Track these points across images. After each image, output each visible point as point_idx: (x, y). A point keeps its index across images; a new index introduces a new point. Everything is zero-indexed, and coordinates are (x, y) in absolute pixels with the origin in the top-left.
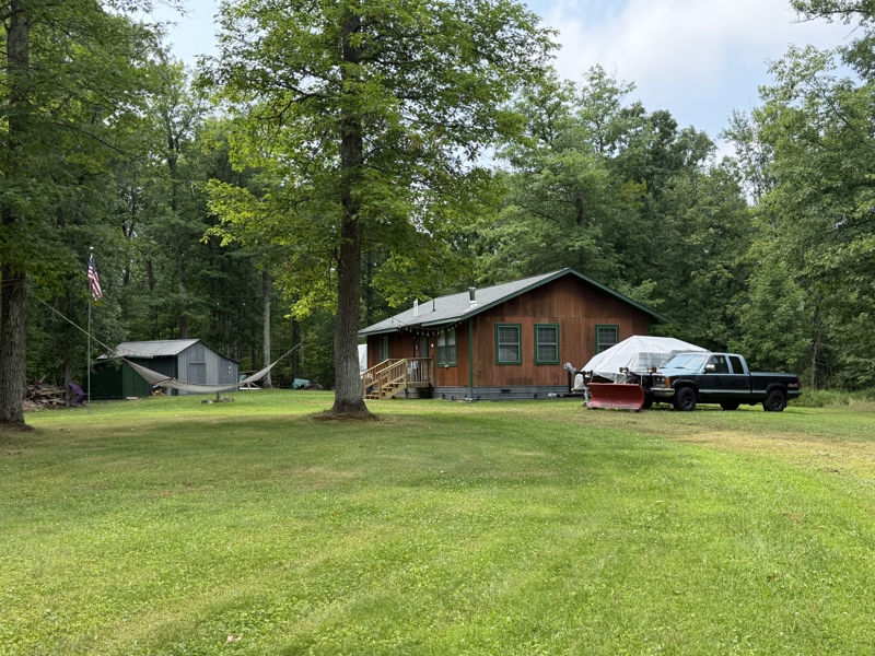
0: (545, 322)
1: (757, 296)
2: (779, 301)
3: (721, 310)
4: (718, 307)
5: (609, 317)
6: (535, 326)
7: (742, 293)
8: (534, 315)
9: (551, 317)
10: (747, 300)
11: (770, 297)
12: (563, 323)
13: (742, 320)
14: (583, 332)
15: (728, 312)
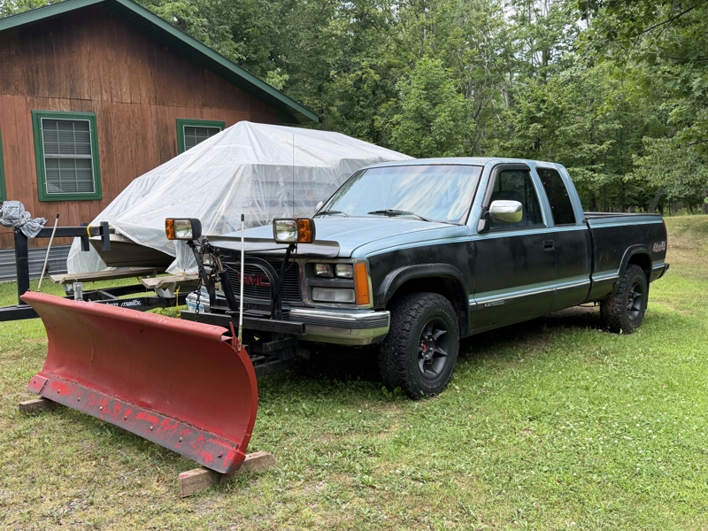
0: (61, 107)
1: (409, 105)
2: (437, 109)
3: (366, 123)
4: (363, 119)
5: (204, 105)
6: (35, 117)
7: (392, 102)
8: (33, 91)
9: (74, 97)
10: (398, 110)
11: (425, 105)
12: (106, 112)
13: (394, 134)
14: (151, 132)
15: (376, 124)
